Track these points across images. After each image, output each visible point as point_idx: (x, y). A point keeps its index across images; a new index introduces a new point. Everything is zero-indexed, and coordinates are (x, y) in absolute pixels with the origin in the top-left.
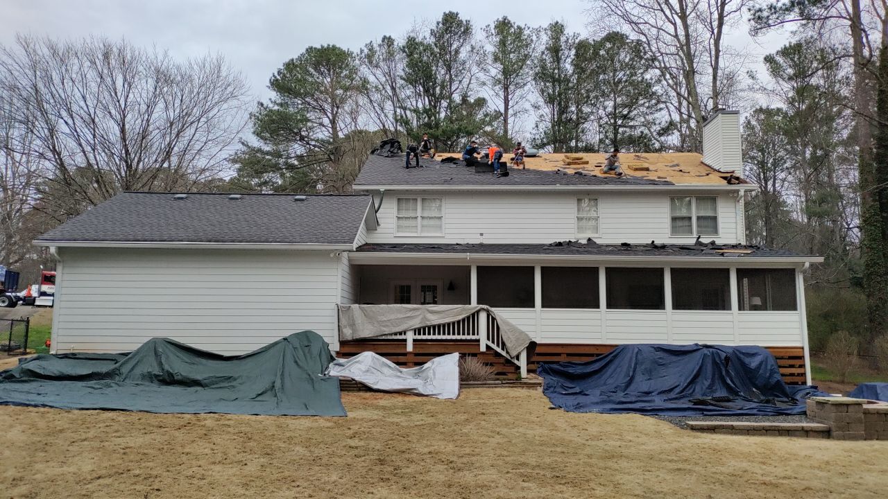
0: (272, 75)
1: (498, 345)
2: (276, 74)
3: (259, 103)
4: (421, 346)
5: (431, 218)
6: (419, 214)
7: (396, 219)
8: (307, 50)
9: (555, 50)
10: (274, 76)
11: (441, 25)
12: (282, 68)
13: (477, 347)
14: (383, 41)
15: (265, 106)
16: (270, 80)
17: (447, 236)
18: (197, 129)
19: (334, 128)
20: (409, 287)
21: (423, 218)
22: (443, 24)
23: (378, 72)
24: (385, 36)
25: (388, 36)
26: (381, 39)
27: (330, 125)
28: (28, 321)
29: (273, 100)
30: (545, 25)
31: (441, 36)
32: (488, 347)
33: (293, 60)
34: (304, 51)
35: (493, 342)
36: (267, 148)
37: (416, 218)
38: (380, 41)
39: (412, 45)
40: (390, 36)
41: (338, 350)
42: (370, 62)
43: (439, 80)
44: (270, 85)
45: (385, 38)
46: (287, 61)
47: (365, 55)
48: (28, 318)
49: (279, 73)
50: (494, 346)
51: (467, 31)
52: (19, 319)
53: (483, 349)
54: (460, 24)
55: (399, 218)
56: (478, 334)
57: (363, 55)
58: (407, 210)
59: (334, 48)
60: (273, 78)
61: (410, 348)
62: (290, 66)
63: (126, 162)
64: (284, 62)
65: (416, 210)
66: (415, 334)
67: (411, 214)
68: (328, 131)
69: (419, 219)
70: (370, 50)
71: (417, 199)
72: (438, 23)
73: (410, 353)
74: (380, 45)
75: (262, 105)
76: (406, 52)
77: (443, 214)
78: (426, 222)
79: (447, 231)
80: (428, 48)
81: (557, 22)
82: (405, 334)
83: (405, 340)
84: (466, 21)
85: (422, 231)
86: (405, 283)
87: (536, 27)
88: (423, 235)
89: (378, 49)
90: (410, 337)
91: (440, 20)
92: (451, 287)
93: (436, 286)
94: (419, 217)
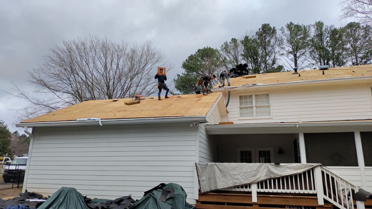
0: (183, 62)
1: (335, 200)
2: (185, 62)
4: (264, 198)
5: (262, 107)
6: (254, 104)
7: (239, 109)
8: (198, 50)
9: (320, 35)
11: (261, 30)
12: (188, 59)
13: (315, 201)
14: (232, 41)
15: (180, 76)
16: (183, 64)
17: (274, 118)
20: (250, 152)
21: (256, 107)
22: (263, 29)
23: (230, 55)
24: (233, 38)
25: (234, 38)
26: (231, 40)
29: (184, 73)
30: (314, 23)
31: (261, 35)
32: (325, 201)
33: (192, 55)
34: (197, 51)
35: (330, 197)
37: (252, 107)
38: (231, 41)
39: (246, 41)
40: (235, 38)
41: (197, 199)
42: (227, 51)
43: (260, 55)
44: (182, 66)
45: (232, 39)
46: (190, 55)
47: (224, 48)
49: (186, 61)
50: (332, 201)
51: (274, 31)
53: (321, 202)
54: (270, 29)
55: (241, 108)
56: (315, 189)
57: (223, 47)
58: (246, 102)
59: (210, 48)
61: (255, 199)
62: (191, 58)
64: (189, 56)
65: (252, 102)
66: (258, 188)
67: (249, 105)
69: (254, 108)
70: (226, 45)
71: (252, 96)
72: (260, 29)
73: (255, 204)
74: (230, 43)
75: (179, 76)
76: (243, 43)
77: (270, 103)
78: (258, 109)
79: (274, 114)
80: (254, 41)
81: (319, 22)
82: (250, 188)
83: (251, 193)
84: (273, 27)
85: (256, 116)
86: (247, 149)
87: (308, 25)
88: (258, 118)
89: (230, 44)
90: (254, 190)
91: (261, 28)
92: (281, 152)
93: (269, 151)
94: (254, 106)
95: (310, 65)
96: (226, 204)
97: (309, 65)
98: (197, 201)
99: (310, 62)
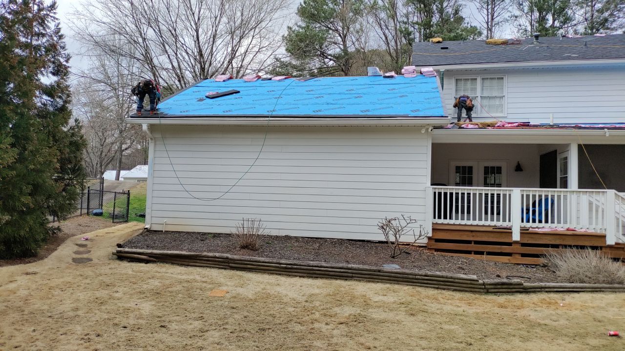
0: (299, 4)
2: (303, 4)
3: (288, 27)
4: (530, 235)
5: (492, 98)
6: (479, 93)
10: (301, 5)
13: (602, 239)
15: (293, 30)
17: (510, 116)
18: (253, 36)
19: (345, 45)
20: (471, 168)
21: (483, 97)
27: (342, 43)
28: (129, 194)
29: (300, 24)
36: (294, 62)
37: (476, 98)
41: (430, 235)
44: (297, 12)
48: (129, 191)
52: (121, 191)
58: (466, 89)
60: (300, 6)
63: (200, 63)
65: (475, 89)
68: (340, 47)
69: (479, 99)
71: (476, 79)
73: (516, 242)
77: (505, 94)
78: (485, 102)
79: (510, 111)
82: (509, 221)
83: (510, 228)
86: (467, 164)
92: (519, 168)
93: (501, 167)
94: (479, 97)
95: (512, 19)
96: (473, 243)
97: (509, 19)
98: (429, 238)
99: (511, 12)
